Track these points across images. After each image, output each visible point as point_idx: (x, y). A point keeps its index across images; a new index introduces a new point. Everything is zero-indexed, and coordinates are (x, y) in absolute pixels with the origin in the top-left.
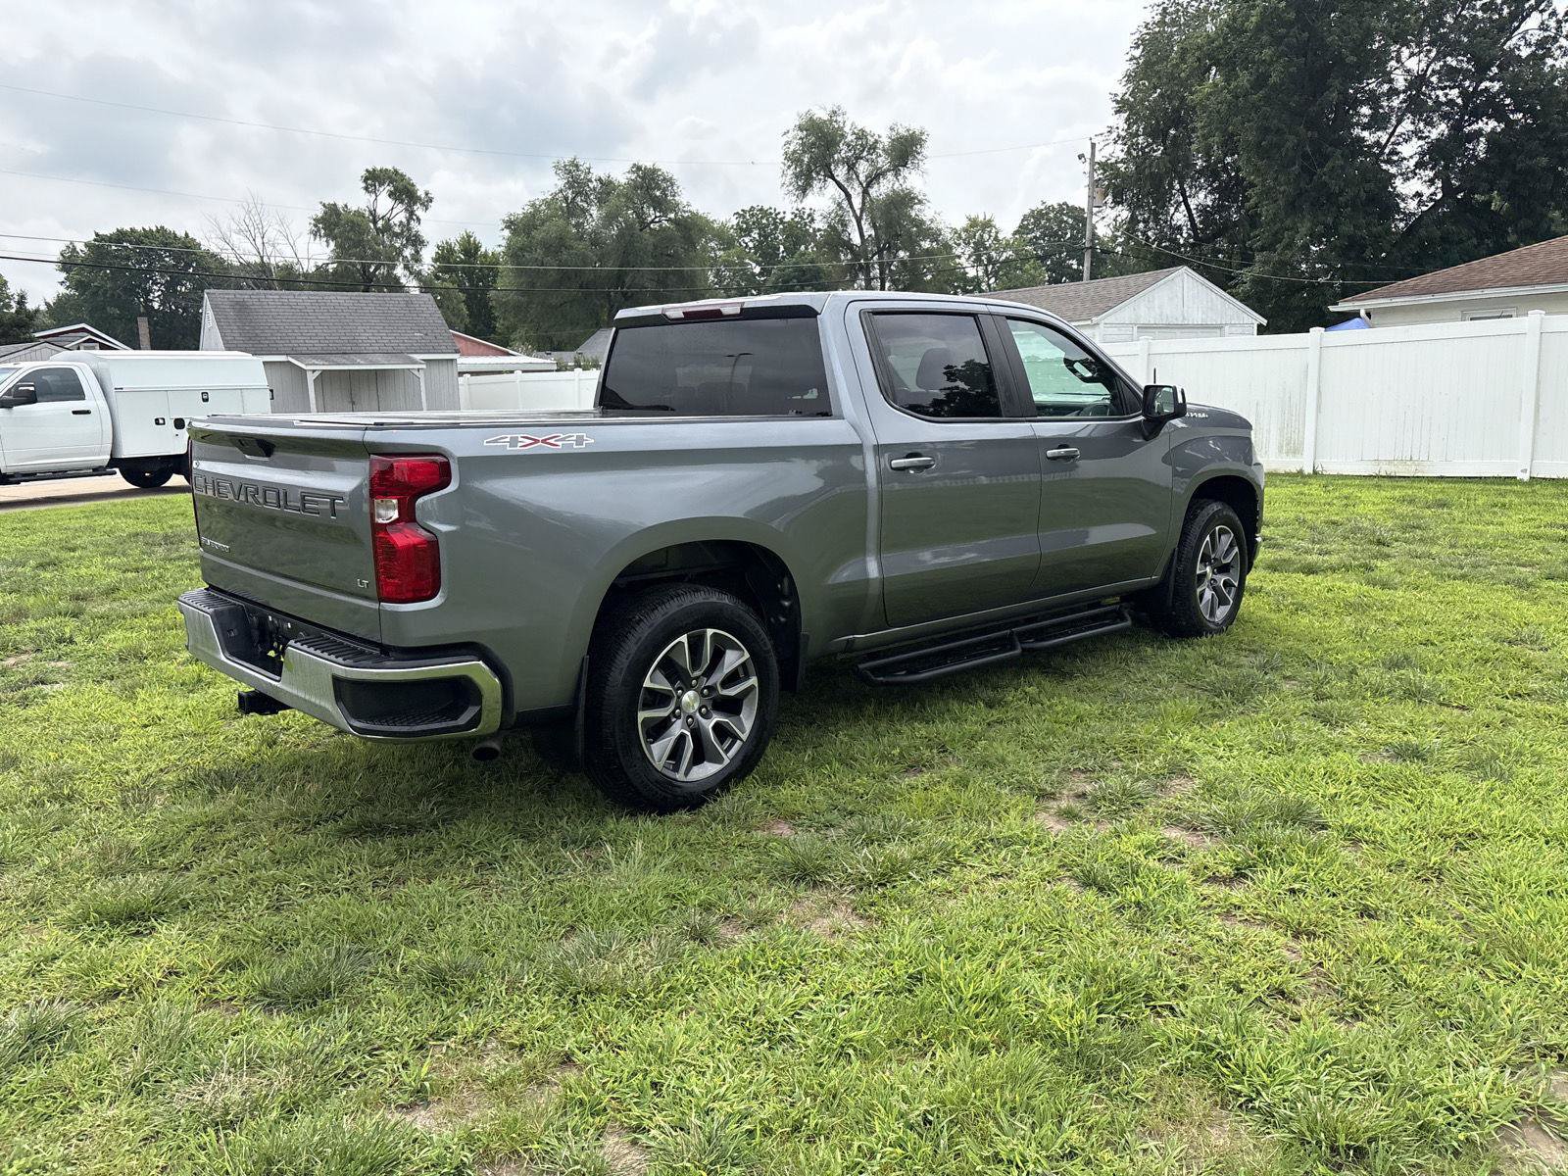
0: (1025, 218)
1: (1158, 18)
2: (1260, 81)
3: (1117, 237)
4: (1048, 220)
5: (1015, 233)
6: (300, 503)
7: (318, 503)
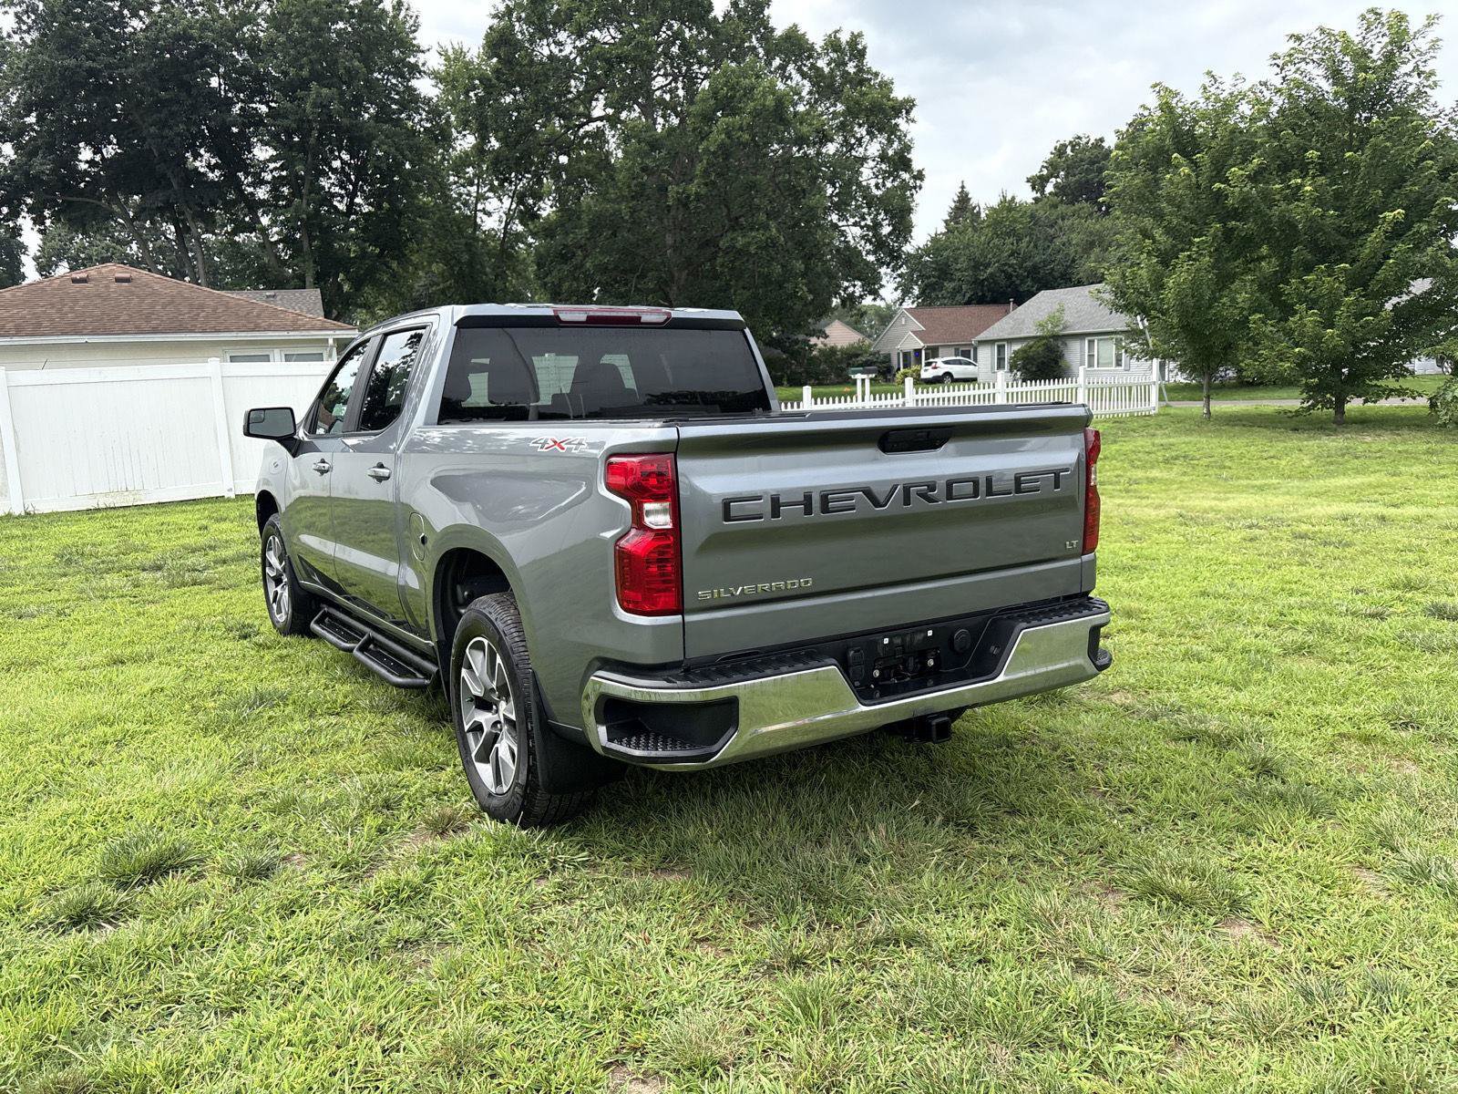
6: (1012, 485)
7: (1037, 480)
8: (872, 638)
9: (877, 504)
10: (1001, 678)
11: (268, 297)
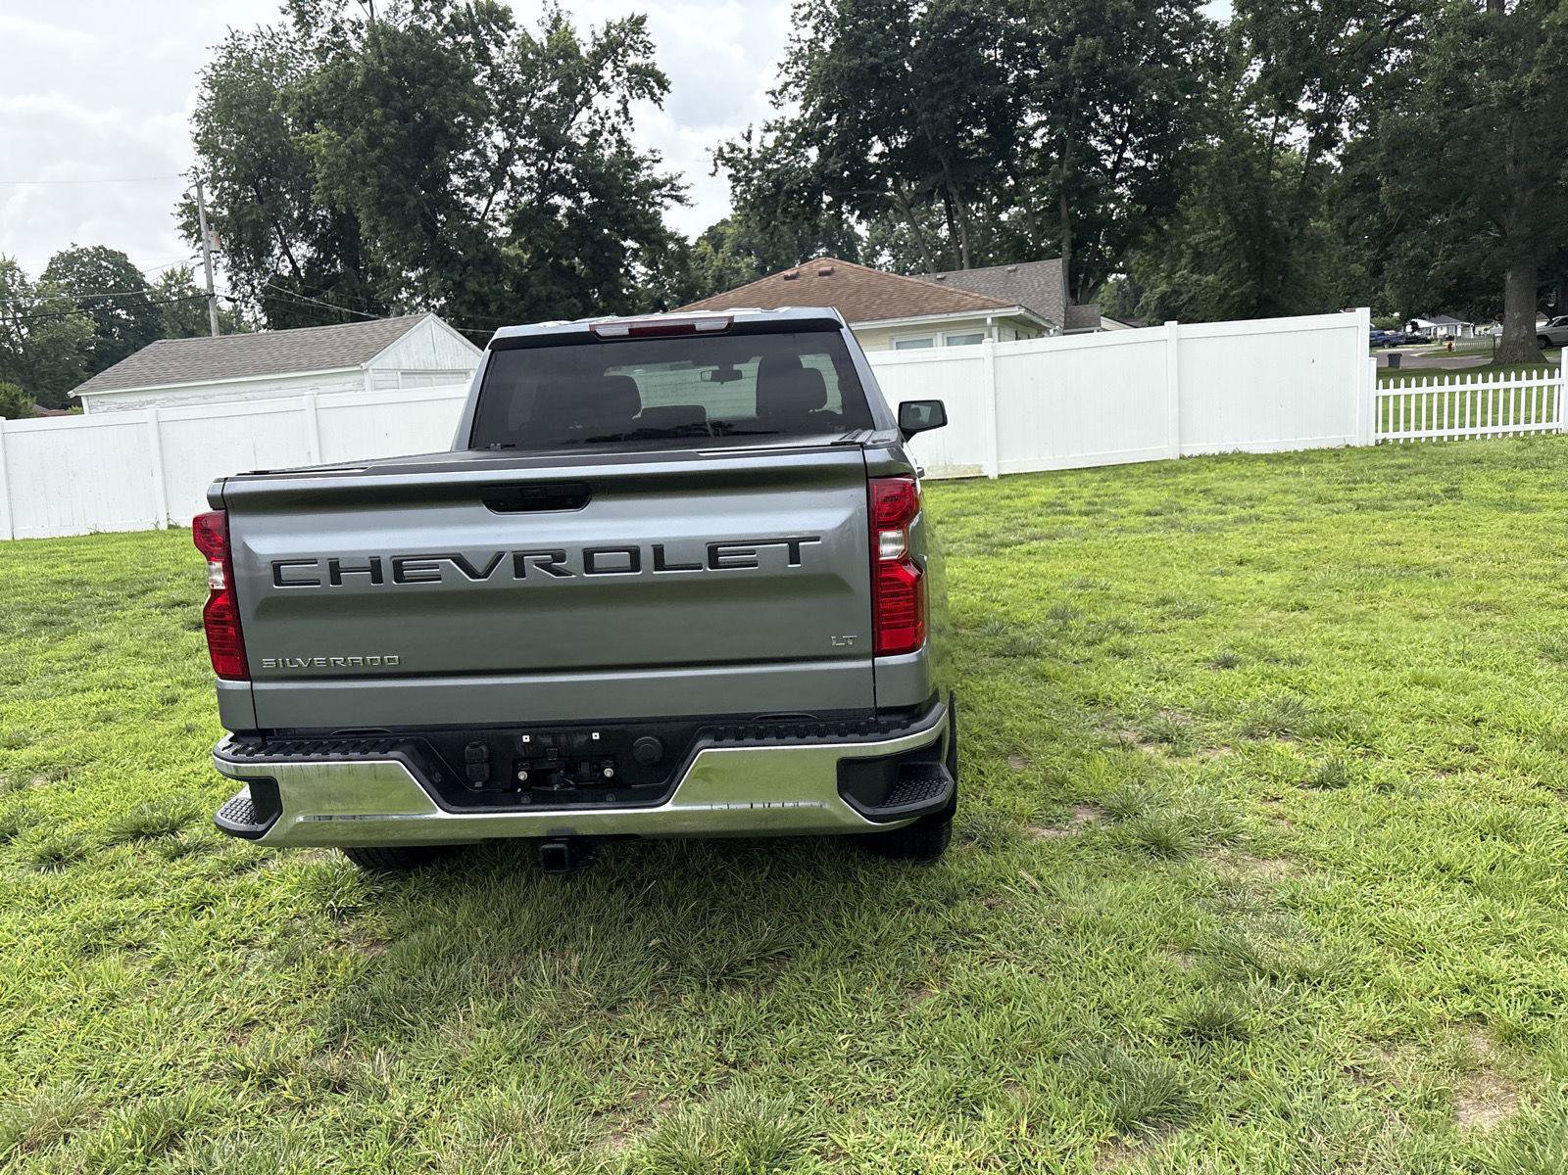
0: (53, 261)
1: (223, 61)
2: (373, 141)
3: (171, 286)
4: (83, 265)
5: (43, 278)
6: (704, 558)
7: (753, 552)
8: (509, 732)
9: (472, 573)
10: (668, 807)
11: (1009, 271)
